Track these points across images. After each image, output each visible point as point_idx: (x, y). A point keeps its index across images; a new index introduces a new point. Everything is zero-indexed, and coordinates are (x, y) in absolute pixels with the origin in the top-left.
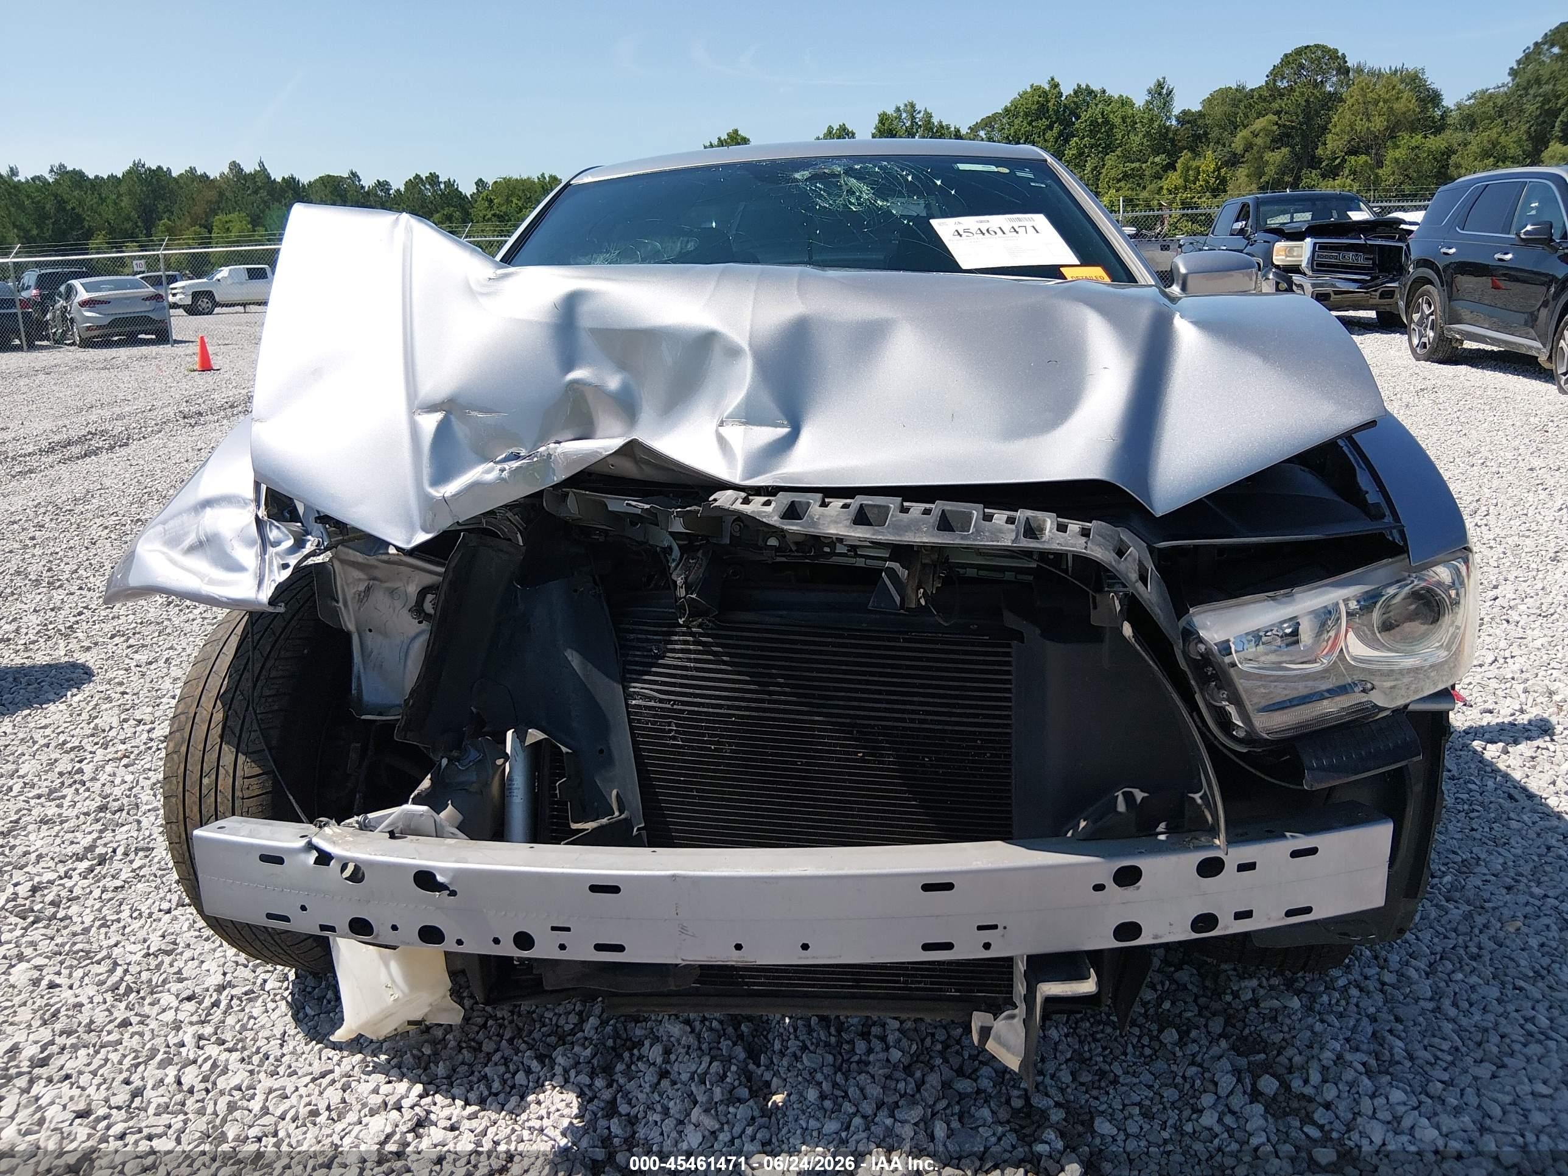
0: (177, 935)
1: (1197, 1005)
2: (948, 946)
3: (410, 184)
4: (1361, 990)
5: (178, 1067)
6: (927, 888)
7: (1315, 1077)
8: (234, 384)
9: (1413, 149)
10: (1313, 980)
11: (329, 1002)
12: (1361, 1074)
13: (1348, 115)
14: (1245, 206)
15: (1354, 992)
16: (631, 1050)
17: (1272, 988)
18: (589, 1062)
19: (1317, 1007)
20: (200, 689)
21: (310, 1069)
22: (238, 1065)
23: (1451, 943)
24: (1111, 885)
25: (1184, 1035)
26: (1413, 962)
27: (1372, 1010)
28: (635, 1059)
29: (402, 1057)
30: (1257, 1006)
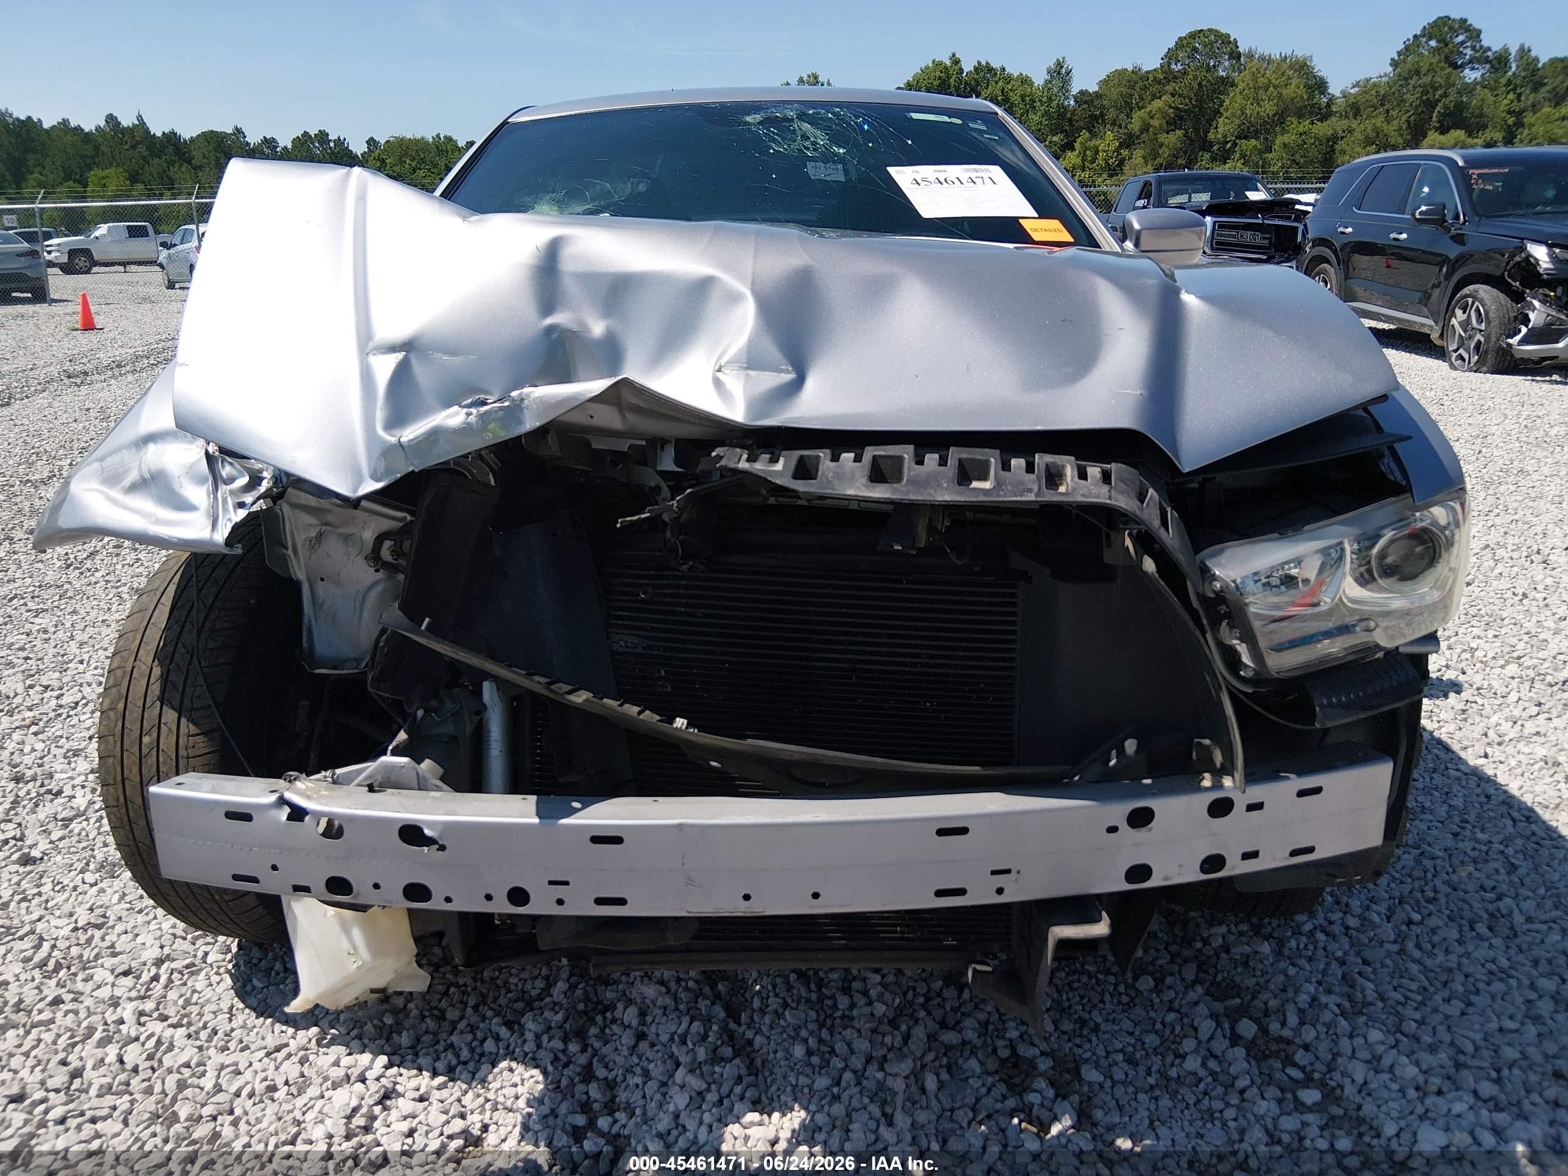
0: (107, 907)
1: (1169, 952)
2: (962, 892)
3: (296, 141)
4: (1327, 934)
5: (119, 1045)
6: (941, 832)
7: (1293, 1020)
8: (120, 343)
9: (1301, 134)
10: (1279, 926)
11: (278, 974)
12: (1337, 1015)
13: (1239, 99)
14: (1147, 184)
15: (1320, 936)
16: (603, 1013)
17: (1241, 934)
18: (561, 1027)
19: (1286, 952)
20: (138, 642)
21: (264, 1043)
22: (185, 1041)
23: (1408, 887)
24: (1124, 826)
25: (1159, 981)
26: (1374, 907)
27: (1340, 954)
28: (608, 1022)
29: (361, 1027)
30: (1228, 951)
